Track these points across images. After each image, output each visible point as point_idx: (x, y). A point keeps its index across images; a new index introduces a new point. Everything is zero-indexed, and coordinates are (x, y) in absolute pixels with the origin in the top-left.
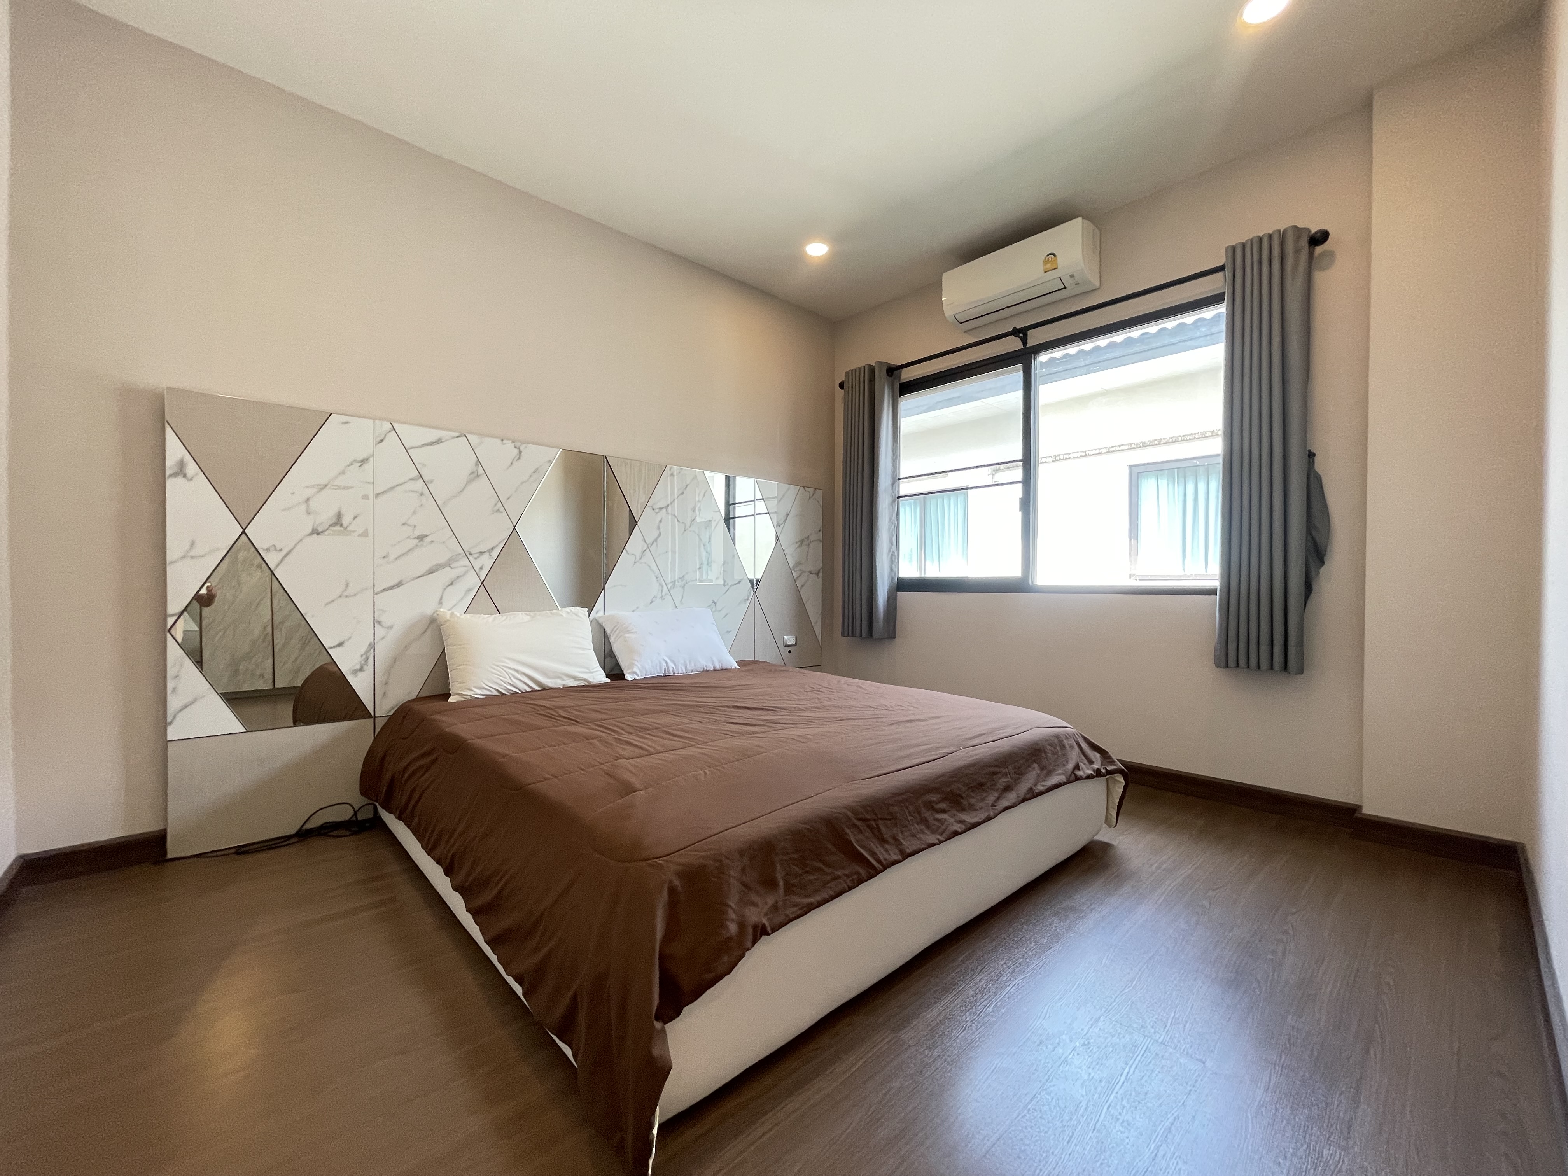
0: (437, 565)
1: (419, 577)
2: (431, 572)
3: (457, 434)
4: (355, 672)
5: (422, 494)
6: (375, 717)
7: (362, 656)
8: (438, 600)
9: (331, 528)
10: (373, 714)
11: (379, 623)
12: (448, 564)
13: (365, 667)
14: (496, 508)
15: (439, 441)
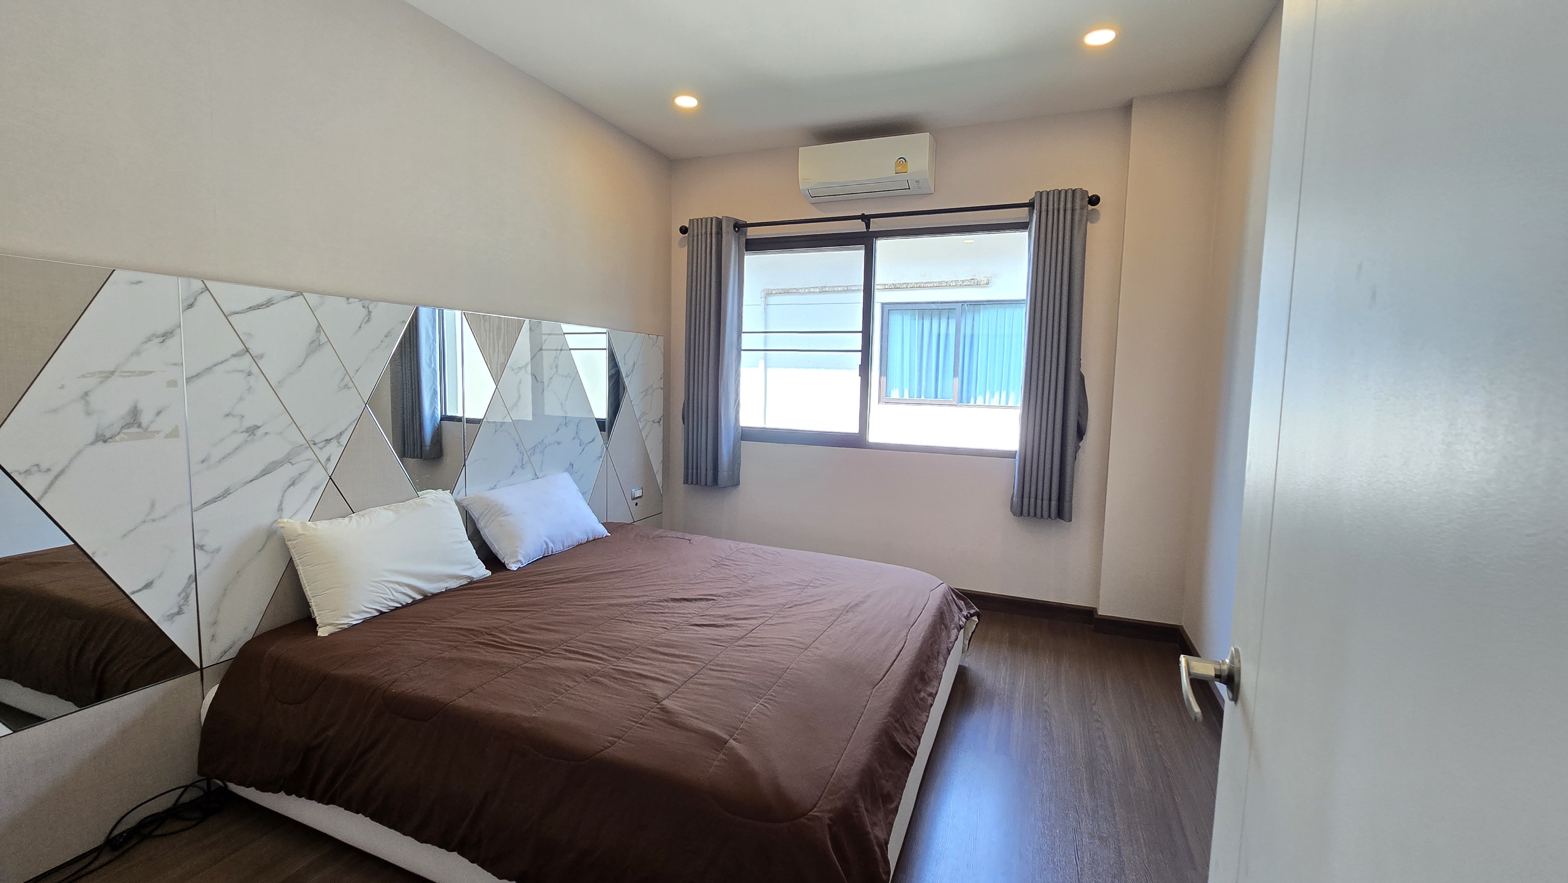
0: (273, 462)
1: (251, 481)
2: (265, 472)
3: (292, 293)
4: (171, 617)
5: (250, 374)
6: (202, 669)
7: (179, 595)
8: (276, 505)
9: (125, 431)
10: (199, 666)
11: (202, 547)
12: (288, 460)
13: (185, 608)
14: (343, 384)
15: (269, 303)
